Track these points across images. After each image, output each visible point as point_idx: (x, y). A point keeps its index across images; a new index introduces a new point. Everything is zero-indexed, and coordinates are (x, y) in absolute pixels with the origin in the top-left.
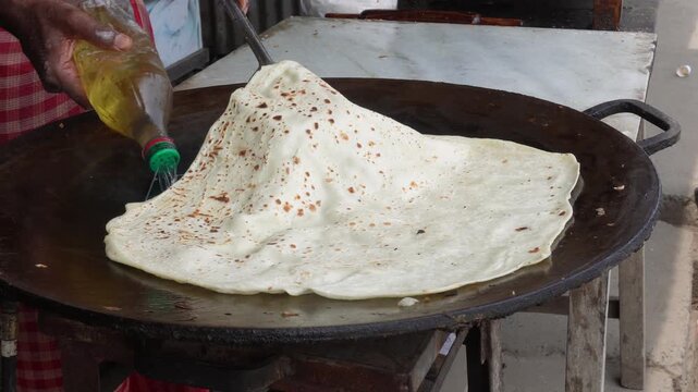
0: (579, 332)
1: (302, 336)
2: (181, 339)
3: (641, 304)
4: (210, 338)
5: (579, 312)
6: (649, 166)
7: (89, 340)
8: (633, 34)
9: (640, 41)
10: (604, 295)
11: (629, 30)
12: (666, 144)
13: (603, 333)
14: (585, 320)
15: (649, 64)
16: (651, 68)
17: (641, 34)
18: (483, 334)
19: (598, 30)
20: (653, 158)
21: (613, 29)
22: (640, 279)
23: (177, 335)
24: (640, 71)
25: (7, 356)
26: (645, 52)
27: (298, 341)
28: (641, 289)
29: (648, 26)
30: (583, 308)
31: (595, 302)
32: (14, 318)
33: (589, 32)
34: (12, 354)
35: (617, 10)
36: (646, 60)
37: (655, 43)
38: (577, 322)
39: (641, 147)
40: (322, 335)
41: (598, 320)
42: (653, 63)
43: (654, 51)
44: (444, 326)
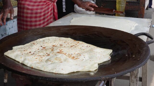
0: (132, 84)
1: (68, 80)
2: (41, 79)
3: (147, 79)
4: (47, 79)
5: (132, 79)
6: (148, 47)
7: (22, 79)
8: (147, 19)
9: (148, 21)
10: (138, 76)
11: (146, 18)
12: (152, 42)
13: (137, 84)
14: (133, 81)
15: (150, 26)
16: (150, 27)
17: (148, 19)
18: (110, 83)
19: (139, 18)
20: (149, 45)
21: (143, 18)
22: (147, 73)
23: (40, 79)
24: (148, 27)
25: (5, 82)
26: (149, 23)
27: (67, 81)
28: (147, 76)
29: (150, 18)
30: (133, 78)
31: (136, 77)
32: (7, 74)
33: (137, 18)
34: (6, 82)
35: (143, 14)
36: (149, 25)
37: (151, 21)
38: (131, 81)
39: (146, 43)
40: (72, 80)
41: (136, 81)
42: (151, 26)
43: (151, 23)
44: (99, 79)
